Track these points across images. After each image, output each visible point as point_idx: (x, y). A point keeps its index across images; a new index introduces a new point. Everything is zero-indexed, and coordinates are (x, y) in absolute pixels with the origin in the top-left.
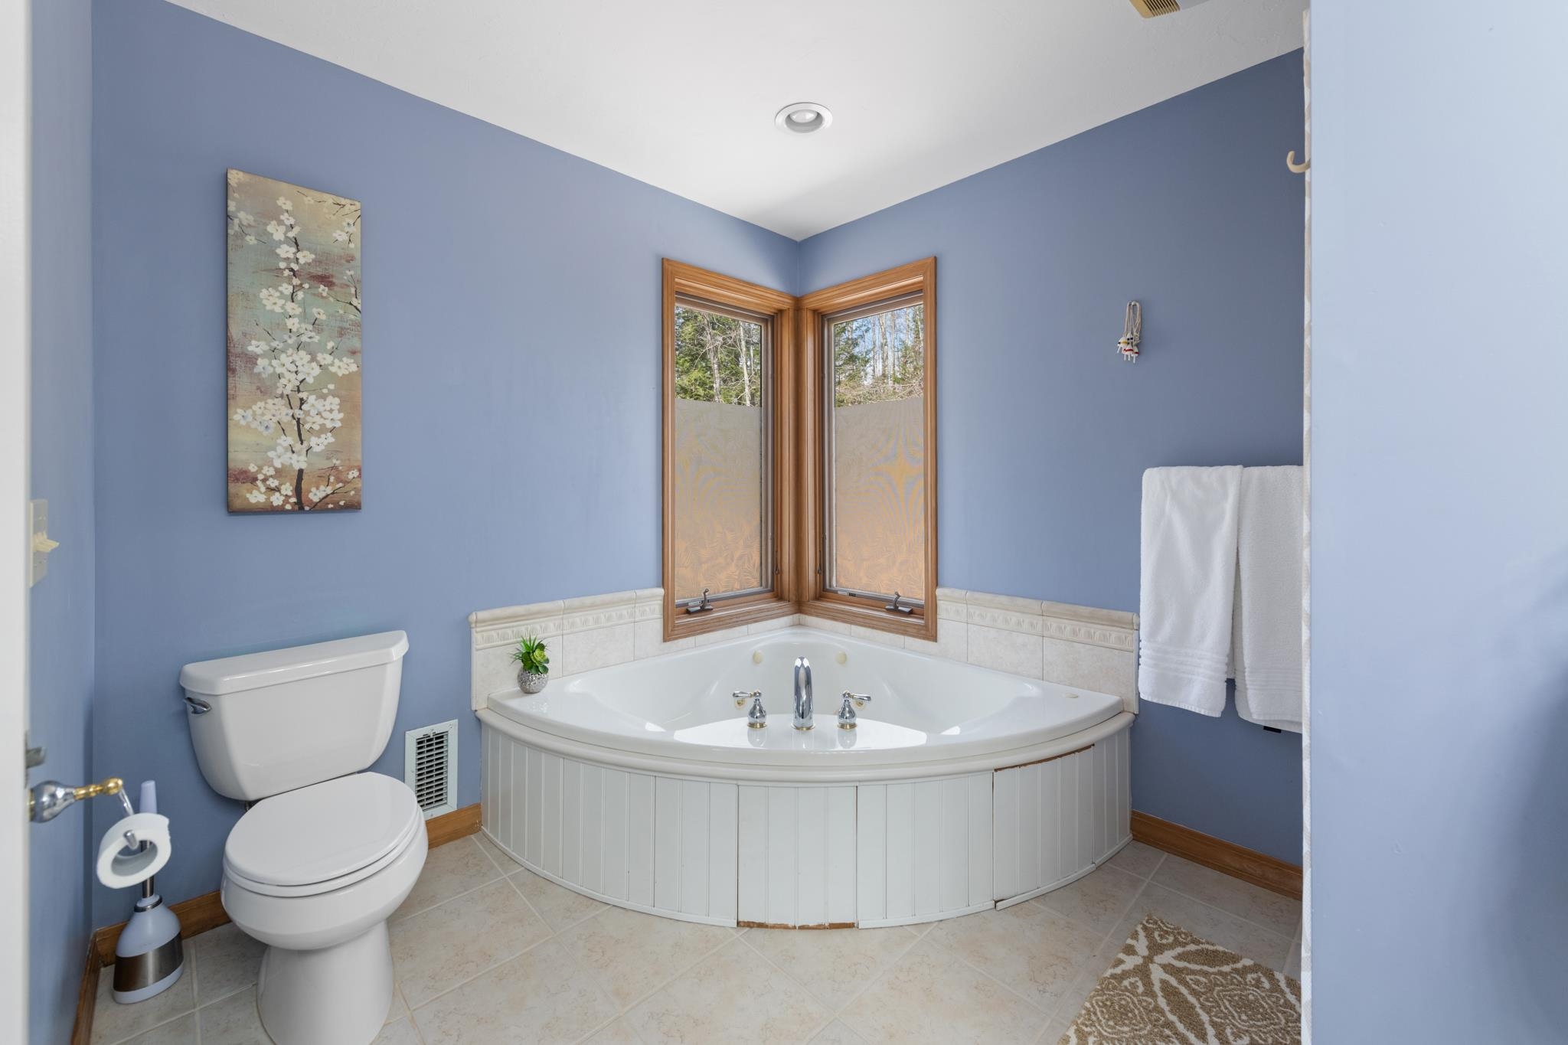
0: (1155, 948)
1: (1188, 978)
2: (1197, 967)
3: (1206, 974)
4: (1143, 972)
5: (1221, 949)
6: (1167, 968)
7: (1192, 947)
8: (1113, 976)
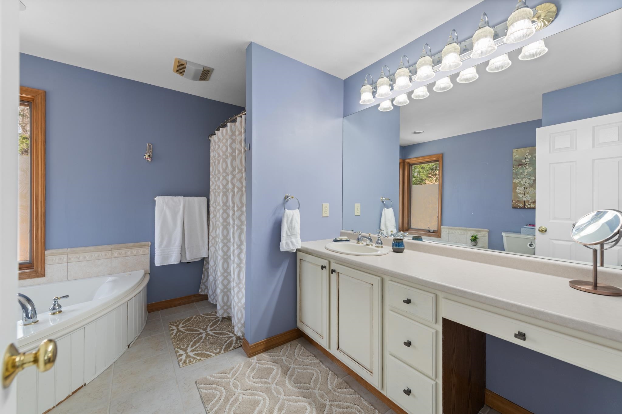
0: (177, 326)
1: (188, 326)
2: (187, 323)
3: (190, 323)
4: (179, 331)
5: (189, 318)
6: (182, 327)
7: (183, 321)
8: (174, 336)
